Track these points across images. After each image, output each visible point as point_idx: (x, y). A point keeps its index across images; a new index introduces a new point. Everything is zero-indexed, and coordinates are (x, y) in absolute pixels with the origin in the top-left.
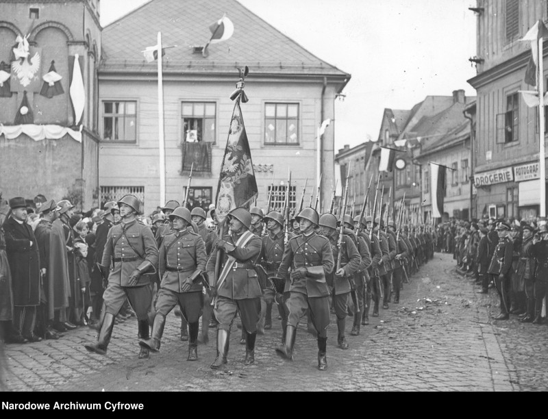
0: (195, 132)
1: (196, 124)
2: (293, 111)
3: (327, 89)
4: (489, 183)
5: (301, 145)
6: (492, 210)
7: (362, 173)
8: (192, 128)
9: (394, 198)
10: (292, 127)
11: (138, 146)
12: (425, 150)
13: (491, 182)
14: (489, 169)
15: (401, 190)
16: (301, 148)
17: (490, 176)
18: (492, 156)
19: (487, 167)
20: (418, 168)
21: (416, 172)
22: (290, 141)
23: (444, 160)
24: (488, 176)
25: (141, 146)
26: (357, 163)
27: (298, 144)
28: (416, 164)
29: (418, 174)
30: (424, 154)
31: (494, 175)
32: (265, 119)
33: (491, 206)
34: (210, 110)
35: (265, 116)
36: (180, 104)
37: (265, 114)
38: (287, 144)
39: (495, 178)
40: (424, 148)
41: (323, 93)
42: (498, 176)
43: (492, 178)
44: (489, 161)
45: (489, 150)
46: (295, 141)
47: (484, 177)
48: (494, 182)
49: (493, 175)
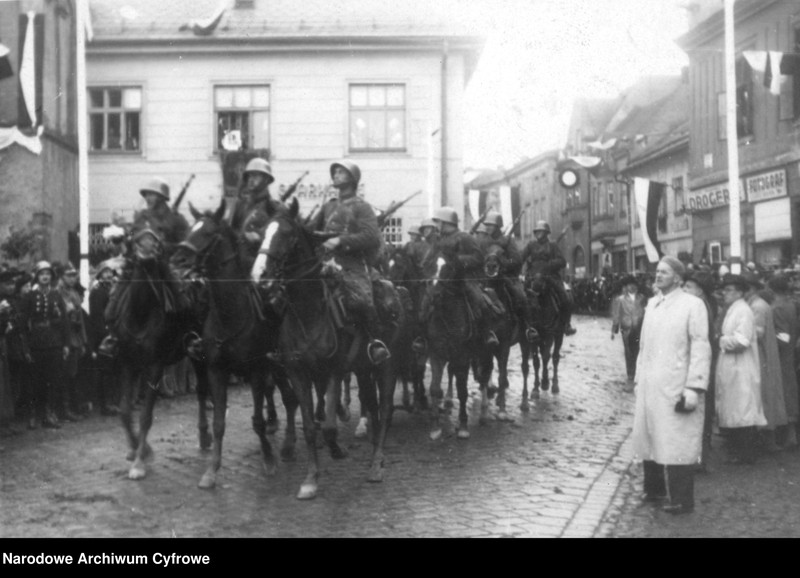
0: (237, 134)
1: (239, 121)
2: (395, 97)
3: (450, 61)
4: (710, 206)
5: (408, 153)
6: (715, 249)
7: (543, 199)
8: (234, 128)
9: (590, 236)
10: (394, 123)
11: (145, 158)
12: (634, 160)
13: (712, 203)
14: (709, 182)
15: (600, 224)
16: (409, 157)
17: (711, 195)
18: (714, 162)
19: (705, 180)
20: (625, 187)
21: (622, 195)
22: (391, 145)
23: (661, 173)
24: (708, 194)
25: (149, 159)
26: (536, 183)
27: (404, 150)
28: (622, 182)
29: (625, 198)
30: (631, 166)
31: (718, 193)
32: (350, 110)
33: (714, 244)
34: (260, 98)
35: (350, 106)
36: (211, 90)
37: (350, 102)
38: (386, 150)
39: (718, 198)
40: (633, 156)
41: (444, 67)
42: (722, 195)
43: (714, 197)
44: (708, 169)
45: (708, 152)
46: (400, 146)
47: (701, 196)
48: (717, 205)
49: (714, 192)
